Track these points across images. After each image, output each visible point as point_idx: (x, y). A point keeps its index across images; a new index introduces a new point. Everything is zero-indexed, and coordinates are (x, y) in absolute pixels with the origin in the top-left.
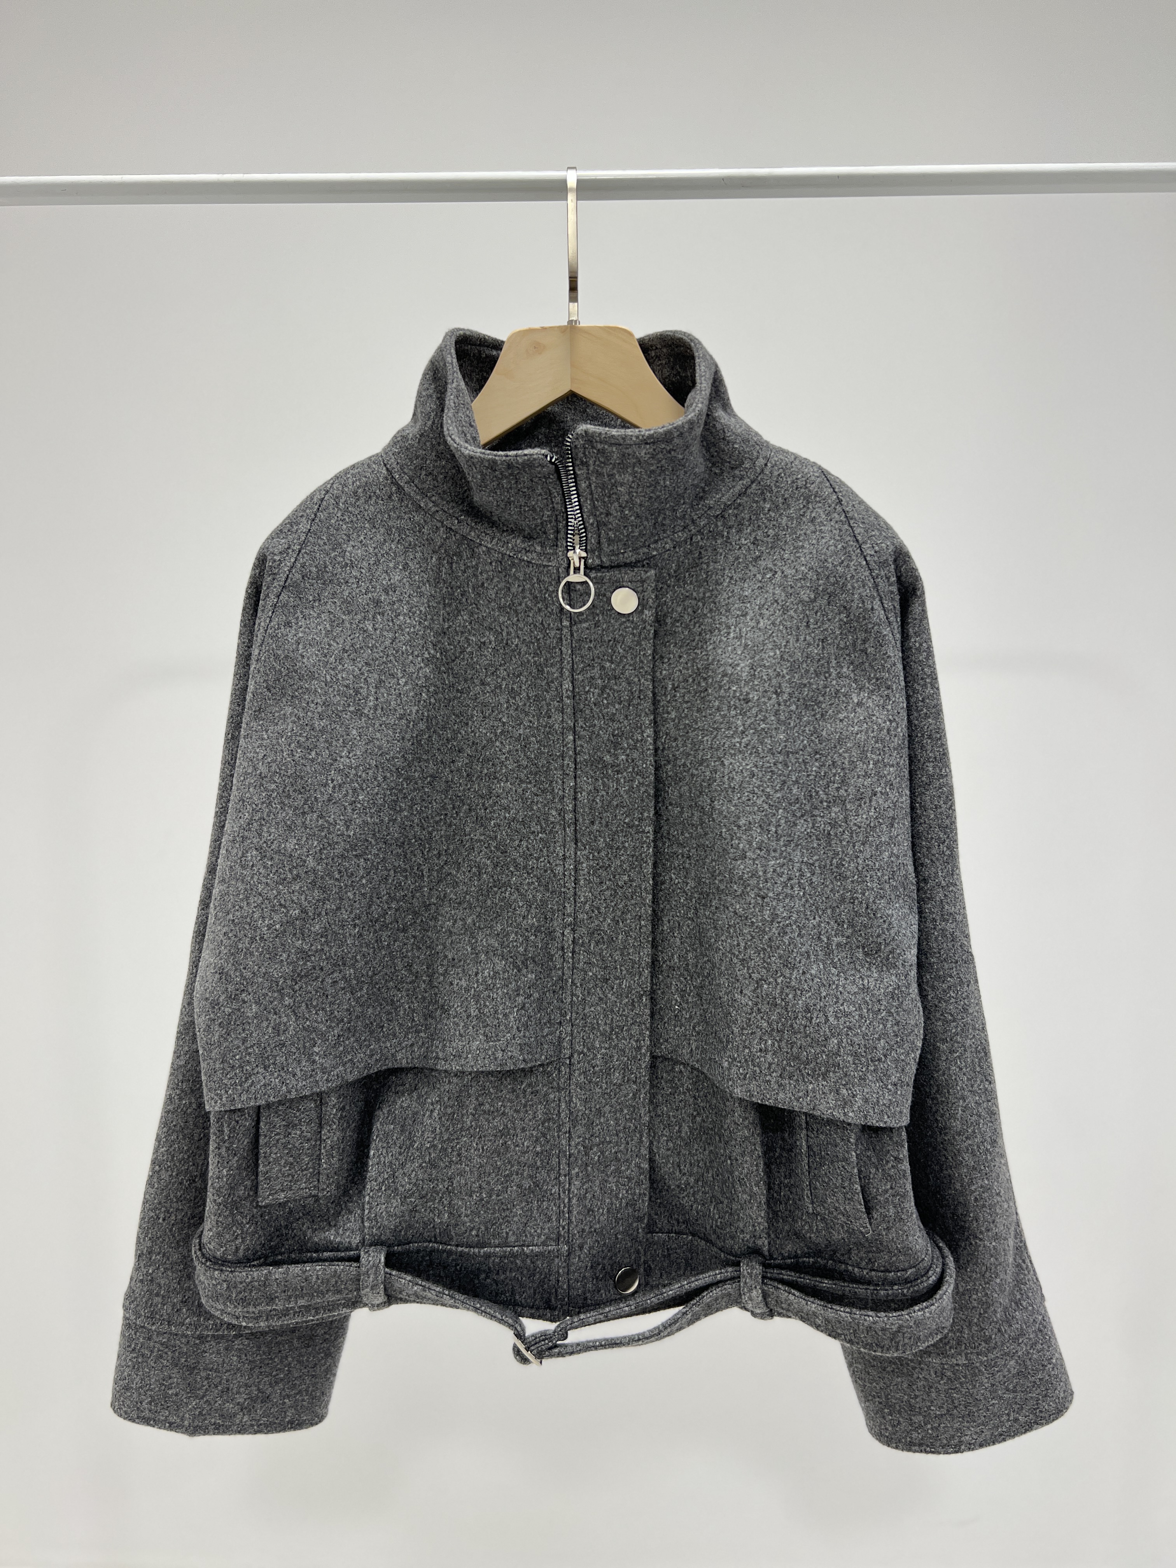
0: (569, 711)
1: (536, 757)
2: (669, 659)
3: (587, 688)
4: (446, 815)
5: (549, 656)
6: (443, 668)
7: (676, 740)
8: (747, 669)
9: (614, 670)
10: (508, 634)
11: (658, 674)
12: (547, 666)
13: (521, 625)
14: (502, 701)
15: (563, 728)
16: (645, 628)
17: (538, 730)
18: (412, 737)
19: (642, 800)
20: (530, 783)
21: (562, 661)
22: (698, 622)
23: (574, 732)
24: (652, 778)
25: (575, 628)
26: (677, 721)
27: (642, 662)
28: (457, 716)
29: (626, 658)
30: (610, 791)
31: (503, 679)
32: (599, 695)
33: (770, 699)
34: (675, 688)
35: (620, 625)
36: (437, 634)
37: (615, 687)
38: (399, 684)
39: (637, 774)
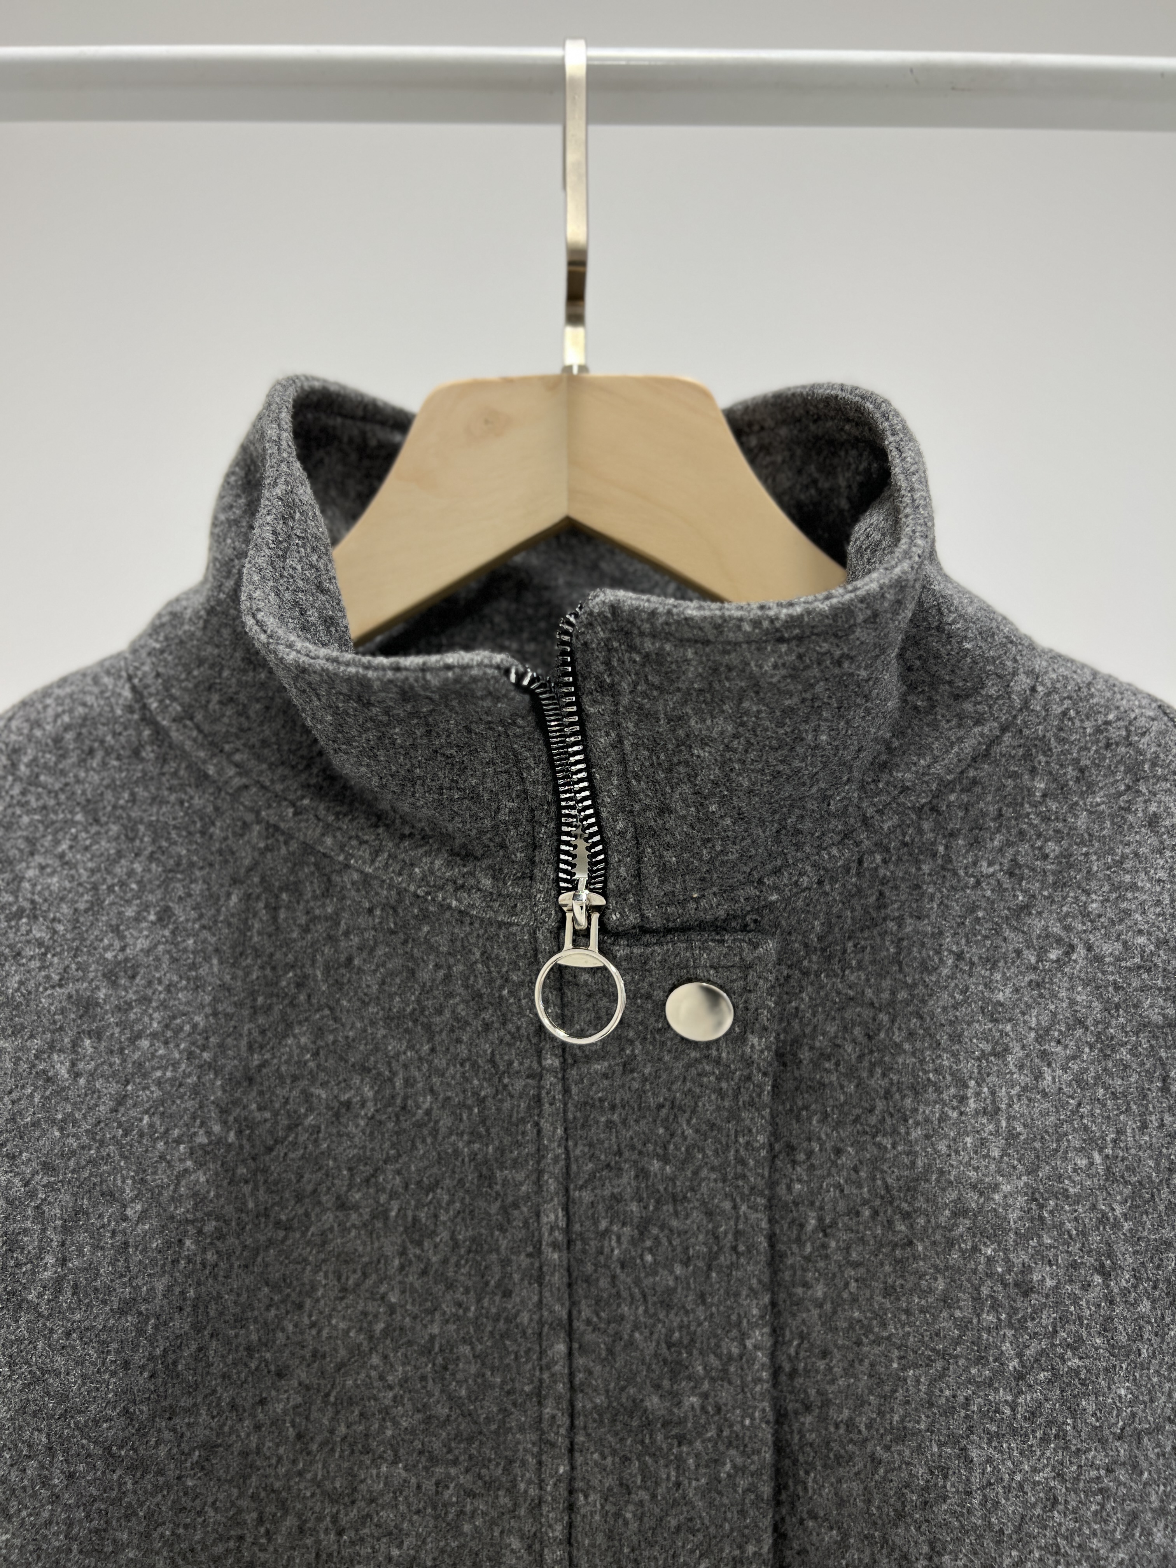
0: (557, 1279)
1: (474, 1397)
2: (810, 1154)
3: (603, 1224)
4: (241, 1538)
5: (507, 1140)
6: (242, 1171)
7: (825, 1354)
8: (1021, 1200)
9: (673, 1179)
10: (409, 1082)
11: (782, 1190)
12: (502, 1167)
13: (440, 1062)
14: (389, 1250)
15: (541, 1323)
16: (749, 1078)
17: (478, 1327)
18: (151, 1358)
19: (743, 1513)
20: (455, 1462)
21: (540, 1153)
22: (881, 1062)
23: (570, 1334)
24: (768, 1455)
25: (573, 1073)
26: (828, 1307)
27: (742, 1162)
28: (275, 1287)
29: (702, 1150)
30: (661, 1491)
31: (393, 1195)
32: (633, 1242)
33: (1087, 1286)
34: (824, 1228)
35: (688, 1067)
36: (232, 1082)
37: (674, 1223)
38: (125, 1219)
39: (730, 1445)
